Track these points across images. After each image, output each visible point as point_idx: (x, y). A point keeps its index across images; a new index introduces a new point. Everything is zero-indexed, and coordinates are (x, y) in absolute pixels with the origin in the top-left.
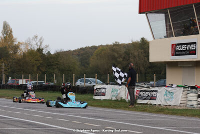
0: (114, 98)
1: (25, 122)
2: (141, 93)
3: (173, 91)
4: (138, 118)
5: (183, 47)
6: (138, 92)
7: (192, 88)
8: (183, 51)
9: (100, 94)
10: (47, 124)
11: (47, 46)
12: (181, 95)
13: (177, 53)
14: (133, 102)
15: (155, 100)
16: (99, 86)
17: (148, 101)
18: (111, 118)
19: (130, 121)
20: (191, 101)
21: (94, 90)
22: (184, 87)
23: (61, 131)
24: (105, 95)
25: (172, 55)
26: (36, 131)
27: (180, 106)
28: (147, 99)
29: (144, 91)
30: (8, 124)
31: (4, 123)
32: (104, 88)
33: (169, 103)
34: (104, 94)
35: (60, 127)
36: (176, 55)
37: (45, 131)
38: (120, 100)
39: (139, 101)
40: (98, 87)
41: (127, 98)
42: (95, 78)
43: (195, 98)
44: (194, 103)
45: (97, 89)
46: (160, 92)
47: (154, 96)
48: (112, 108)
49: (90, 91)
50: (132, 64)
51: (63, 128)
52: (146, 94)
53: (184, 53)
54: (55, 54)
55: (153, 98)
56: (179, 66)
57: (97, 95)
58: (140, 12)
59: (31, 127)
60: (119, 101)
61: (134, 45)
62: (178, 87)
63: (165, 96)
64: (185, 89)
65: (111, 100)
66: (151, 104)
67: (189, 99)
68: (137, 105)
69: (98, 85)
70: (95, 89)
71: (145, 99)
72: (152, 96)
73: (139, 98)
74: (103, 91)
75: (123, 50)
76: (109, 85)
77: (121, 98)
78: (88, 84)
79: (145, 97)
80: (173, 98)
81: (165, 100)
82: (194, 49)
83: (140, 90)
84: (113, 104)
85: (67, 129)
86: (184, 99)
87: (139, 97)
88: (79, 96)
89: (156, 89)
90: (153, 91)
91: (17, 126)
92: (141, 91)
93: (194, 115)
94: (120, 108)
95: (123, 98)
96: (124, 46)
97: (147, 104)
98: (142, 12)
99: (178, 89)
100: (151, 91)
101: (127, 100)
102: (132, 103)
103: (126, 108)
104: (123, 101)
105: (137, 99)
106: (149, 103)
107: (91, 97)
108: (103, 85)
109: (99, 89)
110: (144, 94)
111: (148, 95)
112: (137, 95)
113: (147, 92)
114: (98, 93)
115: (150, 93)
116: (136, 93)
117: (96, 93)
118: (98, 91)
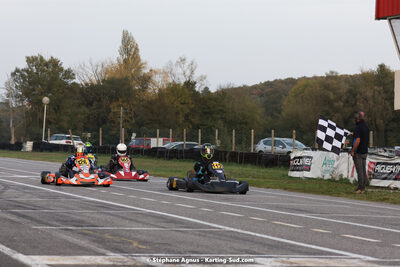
0: (327, 177)
1: (162, 217)
2: (379, 168)
4: (372, 213)
6: (372, 166)
9: (300, 168)
10: (201, 222)
11: (203, 78)
14: (362, 184)
16: (299, 154)
17: (391, 181)
18: (322, 213)
19: (356, 218)
21: (289, 159)
23: (229, 234)
24: (309, 170)
26: (182, 235)
28: (389, 179)
29: (384, 164)
30: (131, 220)
31: (123, 218)
32: (308, 157)
34: (308, 168)
35: (227, 228)
37: (200, 235)
38: (337, 179)
39: (374, 182)
40: (297, 155)
41: (352, 176)
42: (291, 137)
45: (295, 158)
48: (323, 193)
49: (284, 161)
50: (362, 113)
51: (232, 229)
52: (388, 169)
54: (217, 92)
57: (296, 169)
58: (378, 17)
59: (174, 227)
60: (337, 181)
61: (365, 77)
65: (322, 179)
66: (396, 189)
68: (370, 190)
69: (298, 151)
70: (292, 158)
71: (385, 179)
72: (399, 174)
73: (375, 177)
74: (306, 161)
75: (344, 88)
76: (318, 152)
77: (341, 175)
78: (279, 149)
79: (385, 176)
83: (376, 161)
84: (325, 187)
85: (239, 231)
87: (374, 175)
88: (263, 170)
91: (148, 224)
92: (378, 163)
94: (338, 194)
95: (345, 176)
96: (347, 79)
97: (388, 188)
98: (381, 16)
100: (396, 164)
101: (351, 180)
102: (362, 186)
103: (349, 194)
104: (344, 181)
105: (370, 179)
106: (392, 186)
107: (285, 173)
108: (307, 151)
109: (300, 158)
110: (383, 169)
111: (392, 172)
112: (371, 171)
113: (389, 166)
114: (298, 166)
115: (395, 168)
116: (369, 166)
117: (295, 166)
118: (297, 162)
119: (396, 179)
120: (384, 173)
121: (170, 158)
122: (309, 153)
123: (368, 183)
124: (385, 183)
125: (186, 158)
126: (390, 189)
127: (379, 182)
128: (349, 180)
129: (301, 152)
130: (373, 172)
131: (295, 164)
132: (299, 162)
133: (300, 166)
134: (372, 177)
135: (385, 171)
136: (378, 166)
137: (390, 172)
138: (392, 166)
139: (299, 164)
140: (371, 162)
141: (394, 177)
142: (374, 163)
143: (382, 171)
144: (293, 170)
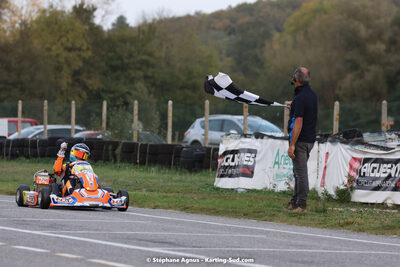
0: (281, 186)
2: (367, 169)
6: (356, 165)
9: (235, 171)
16: (233, 144)
17: (387, 194)
21: (216, 157)
24: (251, 175)
28: (385, 189)
29: (376, 161)
32: (250, 151)
34: (248, 172)
39: (360, 196)
40: (231, 148)
41: (323, 185)
45: (225, 153)
49: (204, 160)
50: (304, 70)
52: (384, 171)
57: (227, 172)
65: (273, 191)
66: (396, 207)
68: (353, 210)
69: (231, 139)
70: (221, 152)
71: (377, 188)
73: (361, 186)
74: (244, 159)
76: (265, 140)
79: (378, 183)
83: (363, 156)
87: (358, 182)
92: (366, 160)
100: (396, 162)
101: (320, 190)
105: (352, 189)
106: (389, 202)
107: (209, 180)
108: (247, 140)
109: (234, 152)
110: (376, 171)
111: (390, 176)
112: (353, 174)
113: (385, 165)
114: (231, 167)
115: (394, 168)
116: (351, 166)
117: (225, 167)
118: (230, 161)
119: (395, 189)
120: (375, 179)
121: (14, 157)
122: (251, 143)
123: (349, 196)
124: (377, 197)
125: (43, 156)
126: (388, 208)
127: (367, 195)
128: (317, 192)
129: (238, 141)
130: (357, 177)
131: (226, 164)
132: (233, 160)
133: (235, 167)
134: (355, 185)
135: (378, 175)
136: (366, 165)
137: (386, 175)
138: (390, 166)
139: (233, 164)
140: (355, 159)
141: (393, 185)
142: (360, 160)
143: (372, 175)
144: (222, 176)
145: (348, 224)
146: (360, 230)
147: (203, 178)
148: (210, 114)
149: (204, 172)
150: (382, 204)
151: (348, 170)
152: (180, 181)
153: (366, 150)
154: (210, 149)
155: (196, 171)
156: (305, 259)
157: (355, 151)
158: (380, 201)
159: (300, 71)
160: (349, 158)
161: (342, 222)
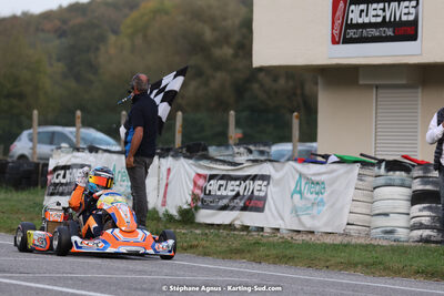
2: (213, 186)
3: (323, 178)
5: (372, 13)
6: (201, 182)
7: (393, 166)
8: (371, 25)
9: (66, 189)
12: (351, 193)
13: (351, 33)
15: (261, 210)
16: (64, 159)
17: (235, 214)
20: (386, 215)
21: (45, 173)
22: (364, 164)
25: (334, 42)
27: (346, 234)
28: (233, 209)
29: (223, 177)
32: (83, 166)
33: (308, 223)
36: (347, 41)
39: (205, 216)
40: (62, 163)
41: (164, 204)
43: (403, 205)
44: (398, 223)
45: (56, 169)
46: (278, 183)
47: (259, 198)
52: (231, 189)
53: (375, 32)
55: (253, 204)
56: (361, 82)
57: (57, 190)
62: (342, 161)
63: (297, 197)
64: (366, 171)
66: (245, 228)
67: (381, 206)
68: (198, 232)
69: (62, 153)
70: (51, 168)
71: (224, 208)
72: (251, 197)
73: (206, 206)
76: (100, 155)
79: (225, 202)
80: (321, 203)
81: (295, 211)
82: (411, 18)
83: (208, 173)
86: (362, 208)
87: (203, 201)
89: (266, 169)
90: (254, 178)
92: (212, 177)
93: (350, 266)
97: (230, 227)
99: (342, 168)
100: (245, 178)
101: (161, 211)
105: (197, 208)
106: (237, 224)
107: (38, 199)
108: (80, 154)
109: (66, 168)
110: (222, 188)
111: (238, 194)
112: (198, 192)
113: (233, 182)
114: (62, 184)
115: (243, 185)
116: (195, 184)
117: (56, 185)
118: (61, 177)
119: (244, 209)
120: (222, 197)
122: (84, 157)
123: (193, 217)
124: (224, 218)
126: (235, 229)
127: (213, 215)
128: (157, 212)
129: (69, 156)
130: (202, 195)
131: (57, 181)
132: (64, 177)
133: (66, 184)
134: (200, 204)
135: (224, 193)
136: (212, 182)
137: (234, 193)
138: (238, 183)
139: (64, 181)
140: (199, 175)
141: (242, 204)
142: (205, 177)
143: (219, 193)
144: (52, 194)
145: (191, 247)
146: (206, 254)
147: (31, 197)
148: (40, 125)
149: (32, 191)
150: (230, 225)
151: (191, 187)
152: (5, 200)
153: (211, 165)
154: (38, 164)
155: (23, 189)
156: (144, 286)
157: (200, 167)
158: (227, 222)
159: (138, 78)
160: (193, 175)
161: (185, 244)
